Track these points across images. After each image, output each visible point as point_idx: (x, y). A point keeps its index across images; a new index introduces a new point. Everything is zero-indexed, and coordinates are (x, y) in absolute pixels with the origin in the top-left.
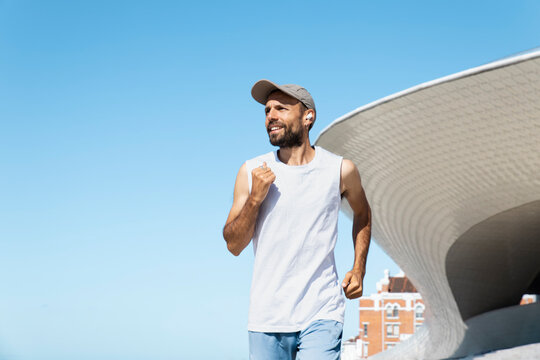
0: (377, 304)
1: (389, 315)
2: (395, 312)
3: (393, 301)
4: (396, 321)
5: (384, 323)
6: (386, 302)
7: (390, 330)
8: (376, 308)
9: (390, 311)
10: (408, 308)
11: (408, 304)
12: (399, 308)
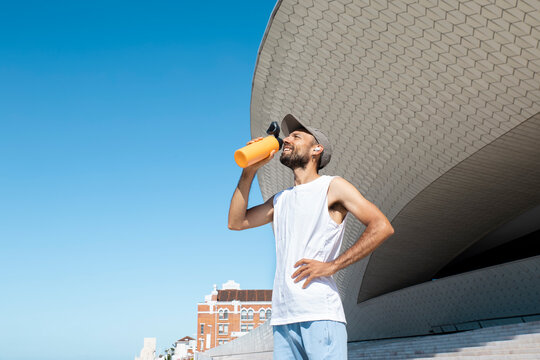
0: (211, 309)
1: (220, 317)
2: (225, 315)
3: (224, 307)
4: (226, 322)
5: (217, 324)
6: (219, 307)
7: (221, 329)
8: (211, 312)
9: (222, 314)
10: (236, 312)
11: (236, 308)
12: (229, 312)
